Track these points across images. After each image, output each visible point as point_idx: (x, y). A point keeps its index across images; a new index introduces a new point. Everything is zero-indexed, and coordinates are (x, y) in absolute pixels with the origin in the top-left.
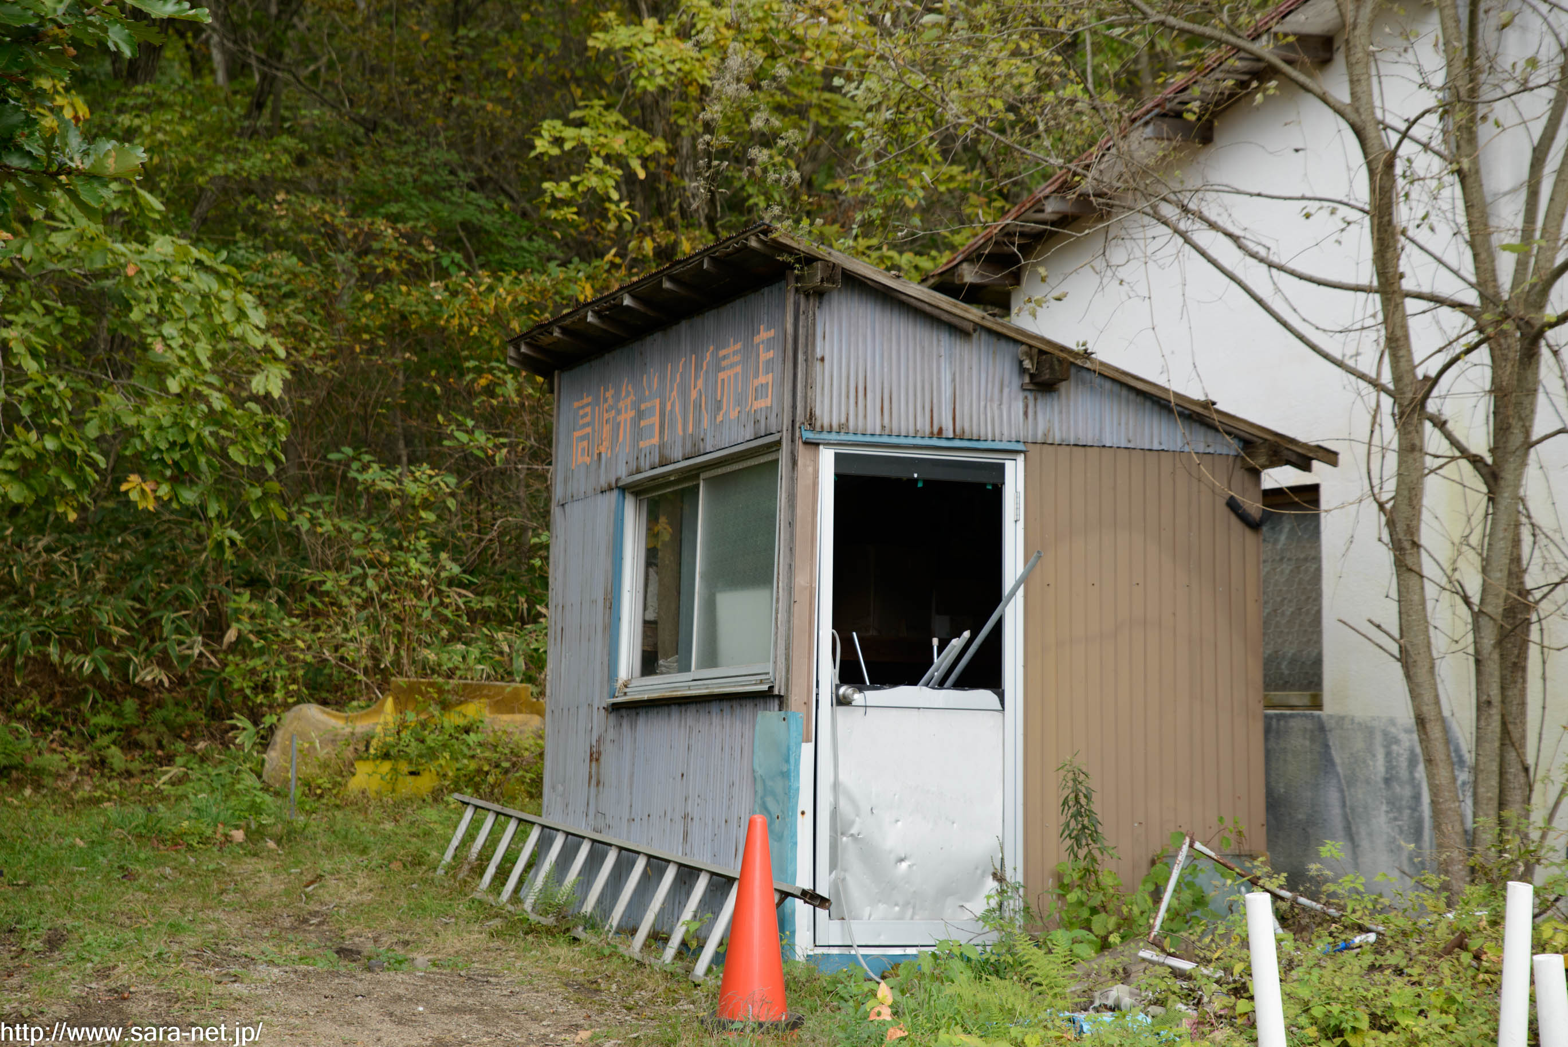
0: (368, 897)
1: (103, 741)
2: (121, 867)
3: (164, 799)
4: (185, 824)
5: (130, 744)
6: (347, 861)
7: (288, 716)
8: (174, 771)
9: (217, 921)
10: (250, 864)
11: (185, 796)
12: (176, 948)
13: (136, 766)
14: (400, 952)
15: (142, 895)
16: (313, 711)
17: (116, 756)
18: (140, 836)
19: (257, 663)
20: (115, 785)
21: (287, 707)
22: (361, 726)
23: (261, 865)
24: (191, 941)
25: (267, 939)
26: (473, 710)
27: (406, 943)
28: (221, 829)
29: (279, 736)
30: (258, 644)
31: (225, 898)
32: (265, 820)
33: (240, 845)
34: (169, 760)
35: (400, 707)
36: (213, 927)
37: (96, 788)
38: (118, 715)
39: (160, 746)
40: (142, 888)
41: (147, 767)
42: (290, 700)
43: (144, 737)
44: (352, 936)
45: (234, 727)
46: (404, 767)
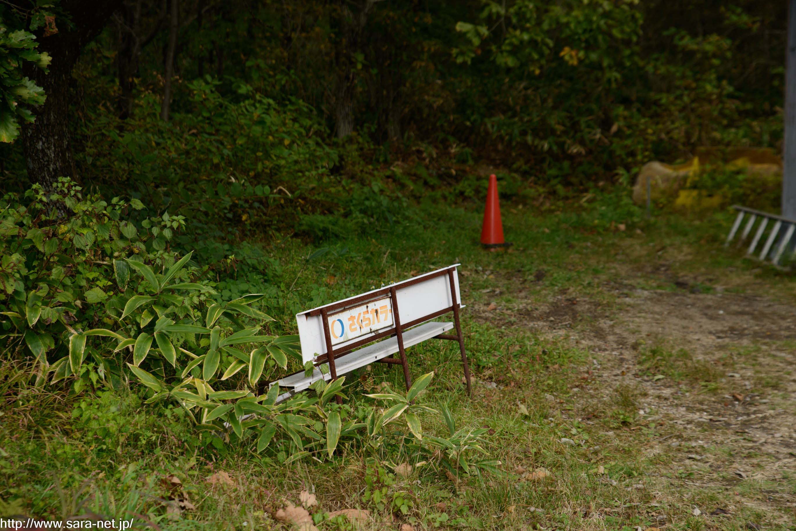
0: (689, 257)
1: (554, 182)
2: (567, 242)
3: (585, 209)
4: (596, 222)
5: (567, 184)
6: (678, 240)
7: (644, 168)
8: (589, 196)
9: (615, 268)
10: (628, 242)
11: (594, 209)
12: (596, 280)
13: (570, 194)
14: (708, 284)
15: (577, 255)
16: (657, 166)
17: (561, 190)
18: (575, 228)
19: (628, 142)
20: (560, 203)
21: (643, 163)
22: (682, 172)
23: (635, 242)
24: (603, 277)
25: (640, 277)
26: (740, 163)
27: (711, 280)
28: (614, 224)
29: (640, 179)
30: (628, 132)
31: (618, 257)
32: (636, 220)
33: (623, 232)
34: (586, 190)
35: (702, 162)
36: (613, 271)
37: (552, 205)
38: (560, 169)
39: (581, 184)
40: (577, 252)
41: (576, 194)
42: (646, 160)
43: (574, 180)
44: (683, 276)
45: (617, 174)
46: (704, 193)
